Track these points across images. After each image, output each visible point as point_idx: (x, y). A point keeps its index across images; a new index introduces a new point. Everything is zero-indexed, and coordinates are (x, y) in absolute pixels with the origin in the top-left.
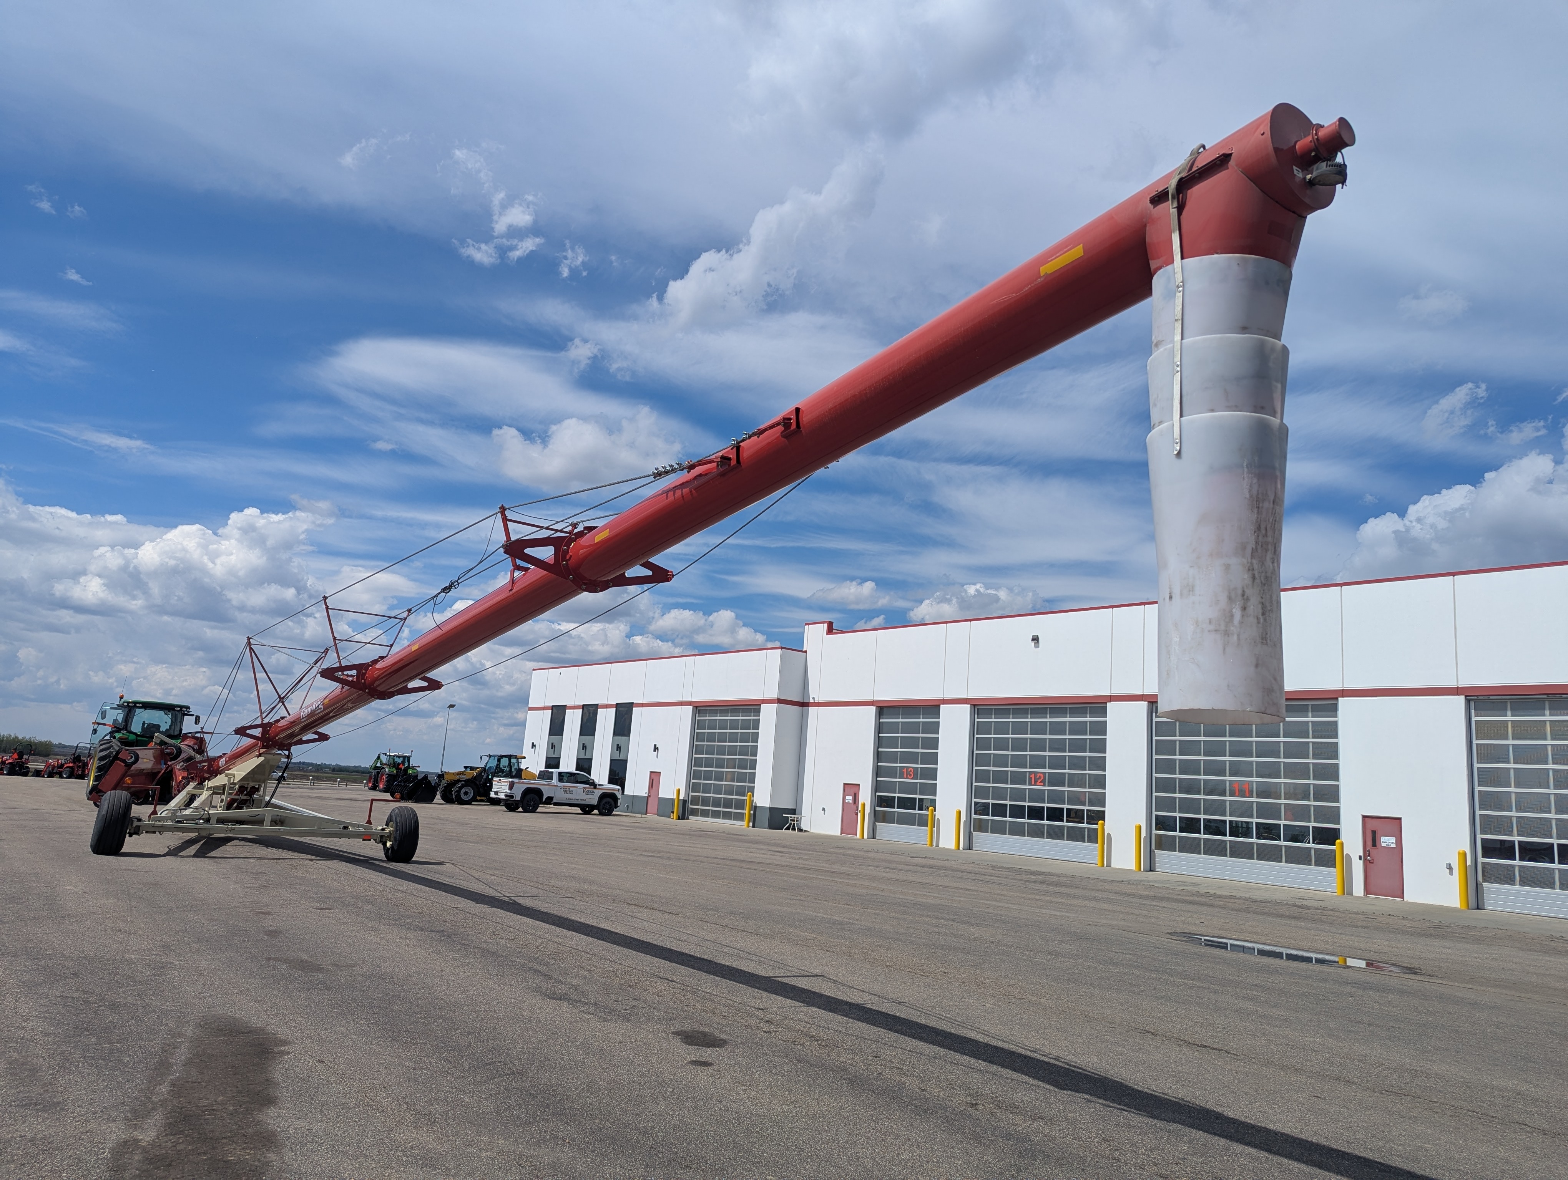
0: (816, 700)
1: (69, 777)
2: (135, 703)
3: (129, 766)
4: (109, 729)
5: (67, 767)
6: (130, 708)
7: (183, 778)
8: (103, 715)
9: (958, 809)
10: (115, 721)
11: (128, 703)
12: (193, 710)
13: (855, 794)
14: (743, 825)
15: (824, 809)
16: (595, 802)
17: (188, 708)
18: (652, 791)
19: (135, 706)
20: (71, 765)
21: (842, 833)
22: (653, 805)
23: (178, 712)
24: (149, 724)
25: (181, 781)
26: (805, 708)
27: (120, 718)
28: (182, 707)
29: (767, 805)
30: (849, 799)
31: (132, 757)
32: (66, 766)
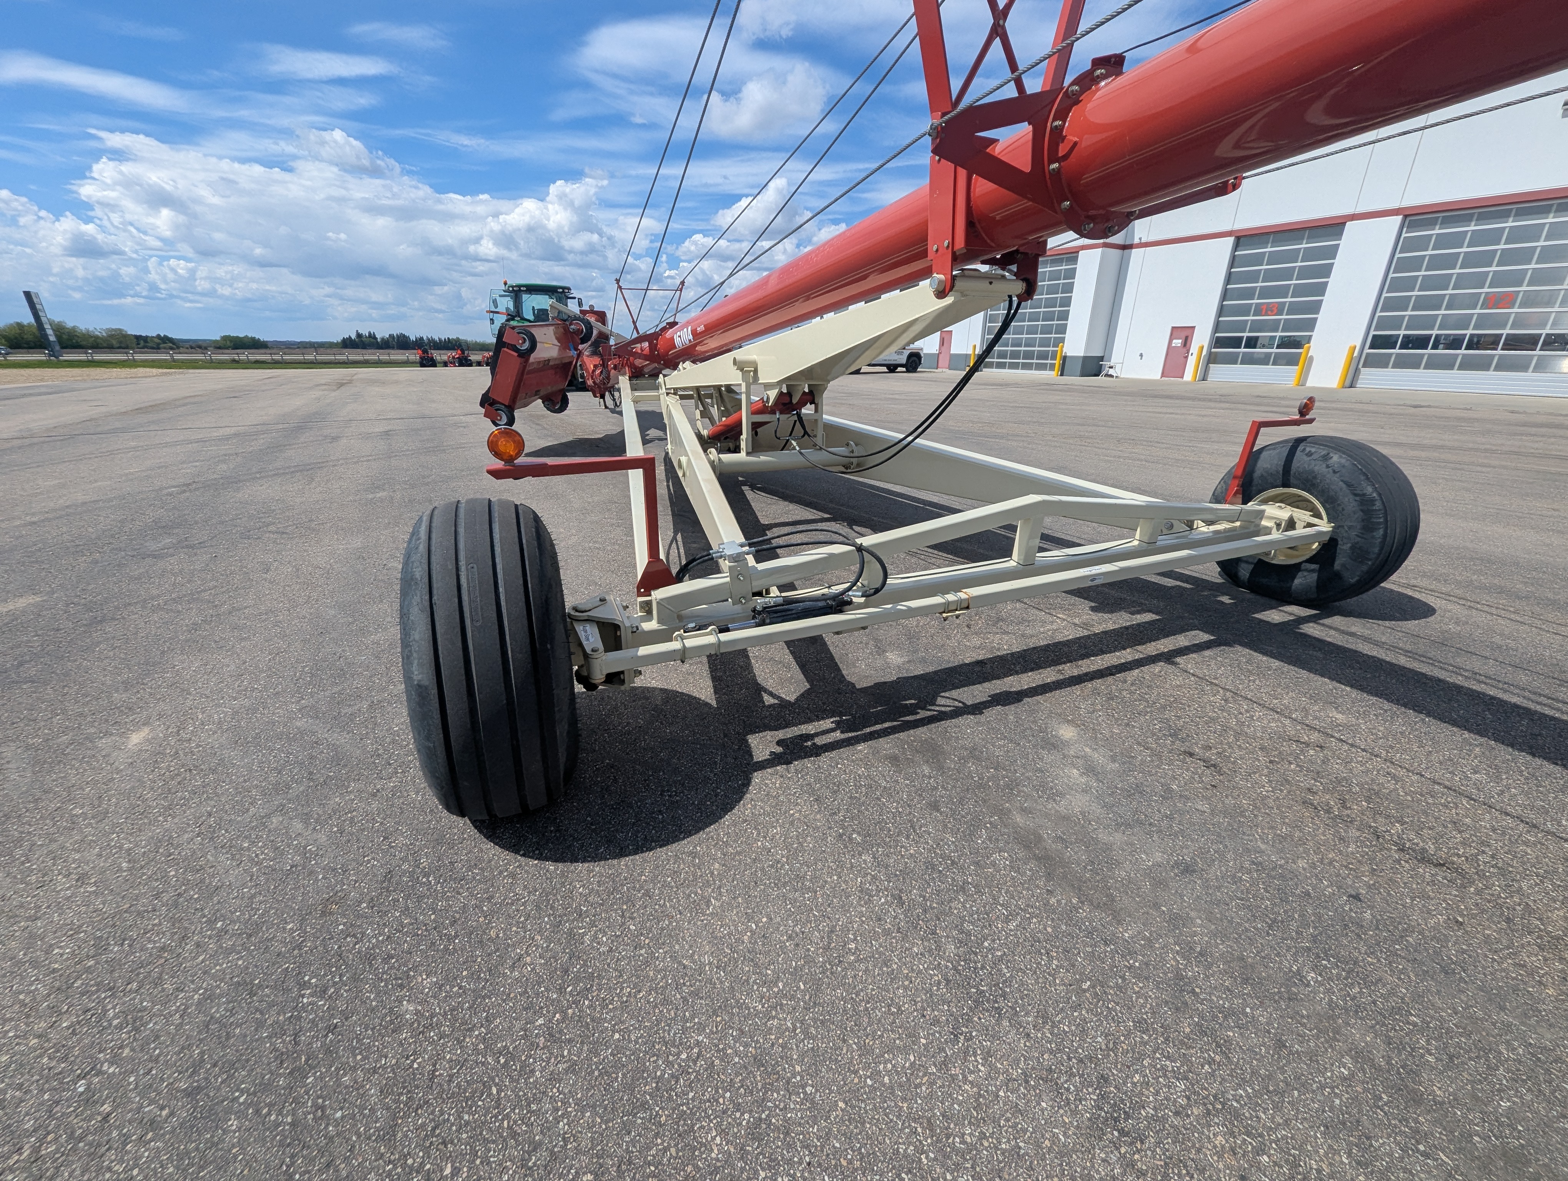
0: (1143, 240)
2: (519, 286)
3: (525, 355)
4: (505, 317)
6: (517, 292)
7: (595, 366)
8: (495, 302)
9: (1352, 344)
10: (507, 309)
11: (513, 287)
12: (575, 293)
13: (1187, 338)
14: (1051, 375)
15: (1141, 355)
16: (904, 361)
17: (569, 289)
18: (943, 349)
19: (520, 290)
21: (1163, 375)
22: (944, 361)
23: (561, 294)
24: (539, 310)
25: (594, 371)
26: (1126, 251)
27: (511, 306)
28: (563, 288)
29: (1081, 353)
30: (1178, 342)
31: (524, 342)
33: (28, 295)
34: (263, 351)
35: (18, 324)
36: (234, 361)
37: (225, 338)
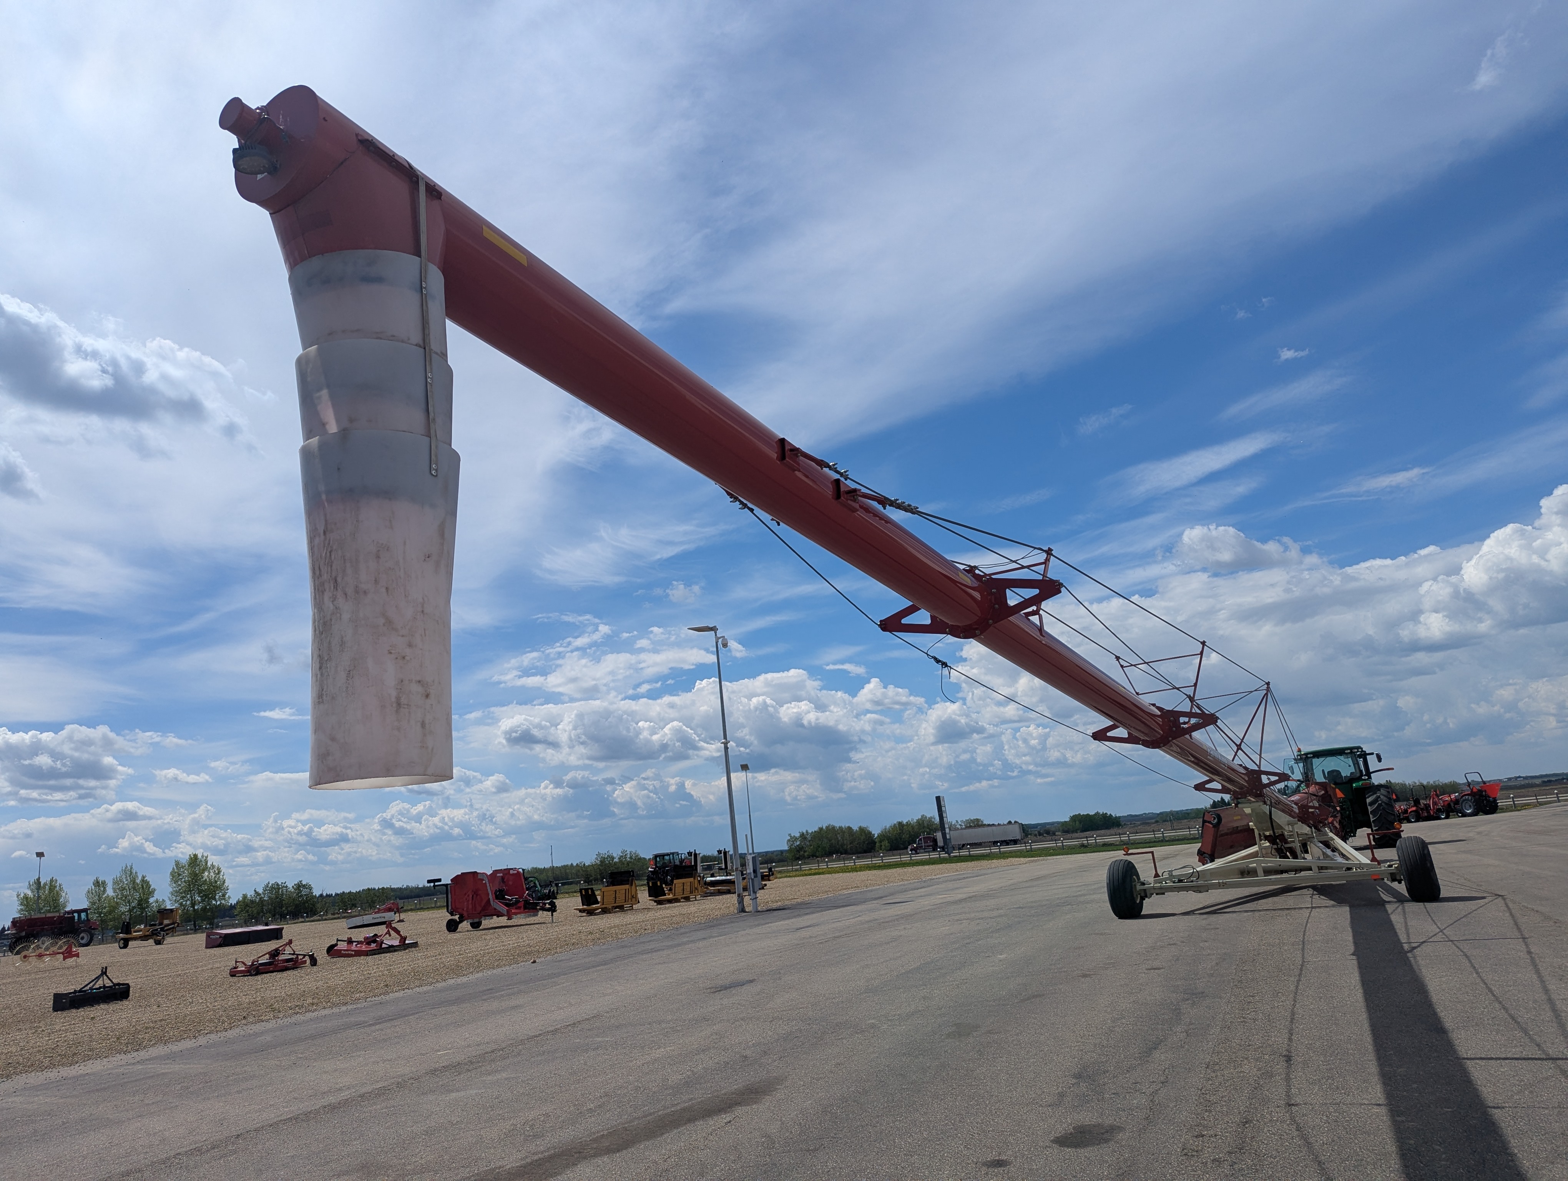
1: (1417, 821)
5: (1411, 812)
6: (1306, 759)
20: (1414, 809)
23: (1357, 754)
32: (1409, 811)
33: (938, 799)
34: (1112, 831)
35: (900, 823)
36: (1083, 846)
37: (1074, 818)
